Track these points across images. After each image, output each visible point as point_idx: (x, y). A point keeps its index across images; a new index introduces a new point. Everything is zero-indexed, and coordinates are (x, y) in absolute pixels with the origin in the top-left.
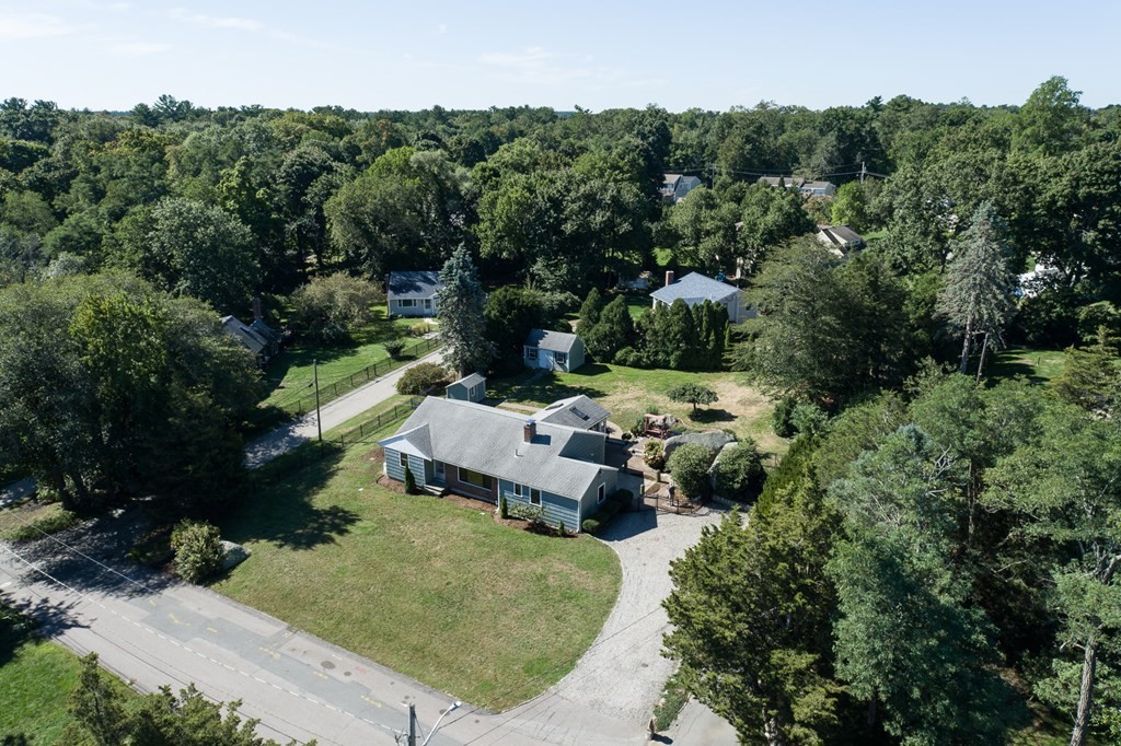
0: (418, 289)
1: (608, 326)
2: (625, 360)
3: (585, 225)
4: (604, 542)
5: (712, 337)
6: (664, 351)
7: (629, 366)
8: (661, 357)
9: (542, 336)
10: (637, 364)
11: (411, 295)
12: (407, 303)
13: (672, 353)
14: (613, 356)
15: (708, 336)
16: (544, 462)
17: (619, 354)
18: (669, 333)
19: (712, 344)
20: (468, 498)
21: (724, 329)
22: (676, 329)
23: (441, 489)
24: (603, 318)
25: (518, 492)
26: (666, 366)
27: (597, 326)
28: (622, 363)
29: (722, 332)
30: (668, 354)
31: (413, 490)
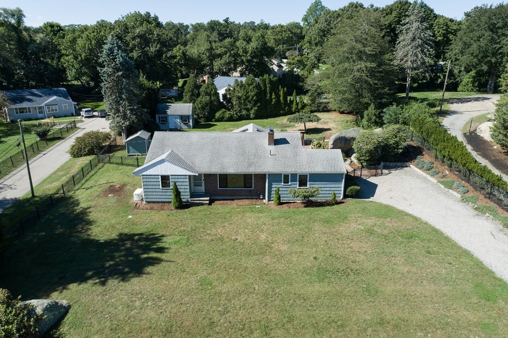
0: (30, 100)
1: (208, 98)
2: (223, 118)
3: (145, 54)
4: (366, 200)
5: (273, 96)
6: (245, 109)
7: (225, 121)
8: (244, 112)
9: (167, 108)
10: (231, 119)
11: (25, 105)
12: (22, 110)
13: (252, 109)
14: (214, 117)
15: (271, 96)
16: (296, 155)
17: (218, 115)
18: (248, 97)
19: (274, 100)
20: (233, 200)
21: (279, 91)
22: (253, 94)
23: (208, 198)
24: (202, 93)
25: (286, 181)
26: (248, 118)
27: (199, 99)
28: (221, 120)
29: (278, 92)
30: (248, 110)
31: (182, 205)
